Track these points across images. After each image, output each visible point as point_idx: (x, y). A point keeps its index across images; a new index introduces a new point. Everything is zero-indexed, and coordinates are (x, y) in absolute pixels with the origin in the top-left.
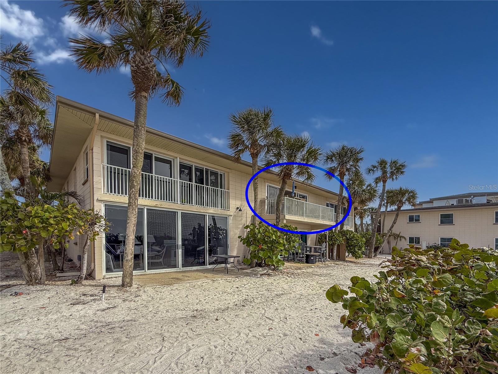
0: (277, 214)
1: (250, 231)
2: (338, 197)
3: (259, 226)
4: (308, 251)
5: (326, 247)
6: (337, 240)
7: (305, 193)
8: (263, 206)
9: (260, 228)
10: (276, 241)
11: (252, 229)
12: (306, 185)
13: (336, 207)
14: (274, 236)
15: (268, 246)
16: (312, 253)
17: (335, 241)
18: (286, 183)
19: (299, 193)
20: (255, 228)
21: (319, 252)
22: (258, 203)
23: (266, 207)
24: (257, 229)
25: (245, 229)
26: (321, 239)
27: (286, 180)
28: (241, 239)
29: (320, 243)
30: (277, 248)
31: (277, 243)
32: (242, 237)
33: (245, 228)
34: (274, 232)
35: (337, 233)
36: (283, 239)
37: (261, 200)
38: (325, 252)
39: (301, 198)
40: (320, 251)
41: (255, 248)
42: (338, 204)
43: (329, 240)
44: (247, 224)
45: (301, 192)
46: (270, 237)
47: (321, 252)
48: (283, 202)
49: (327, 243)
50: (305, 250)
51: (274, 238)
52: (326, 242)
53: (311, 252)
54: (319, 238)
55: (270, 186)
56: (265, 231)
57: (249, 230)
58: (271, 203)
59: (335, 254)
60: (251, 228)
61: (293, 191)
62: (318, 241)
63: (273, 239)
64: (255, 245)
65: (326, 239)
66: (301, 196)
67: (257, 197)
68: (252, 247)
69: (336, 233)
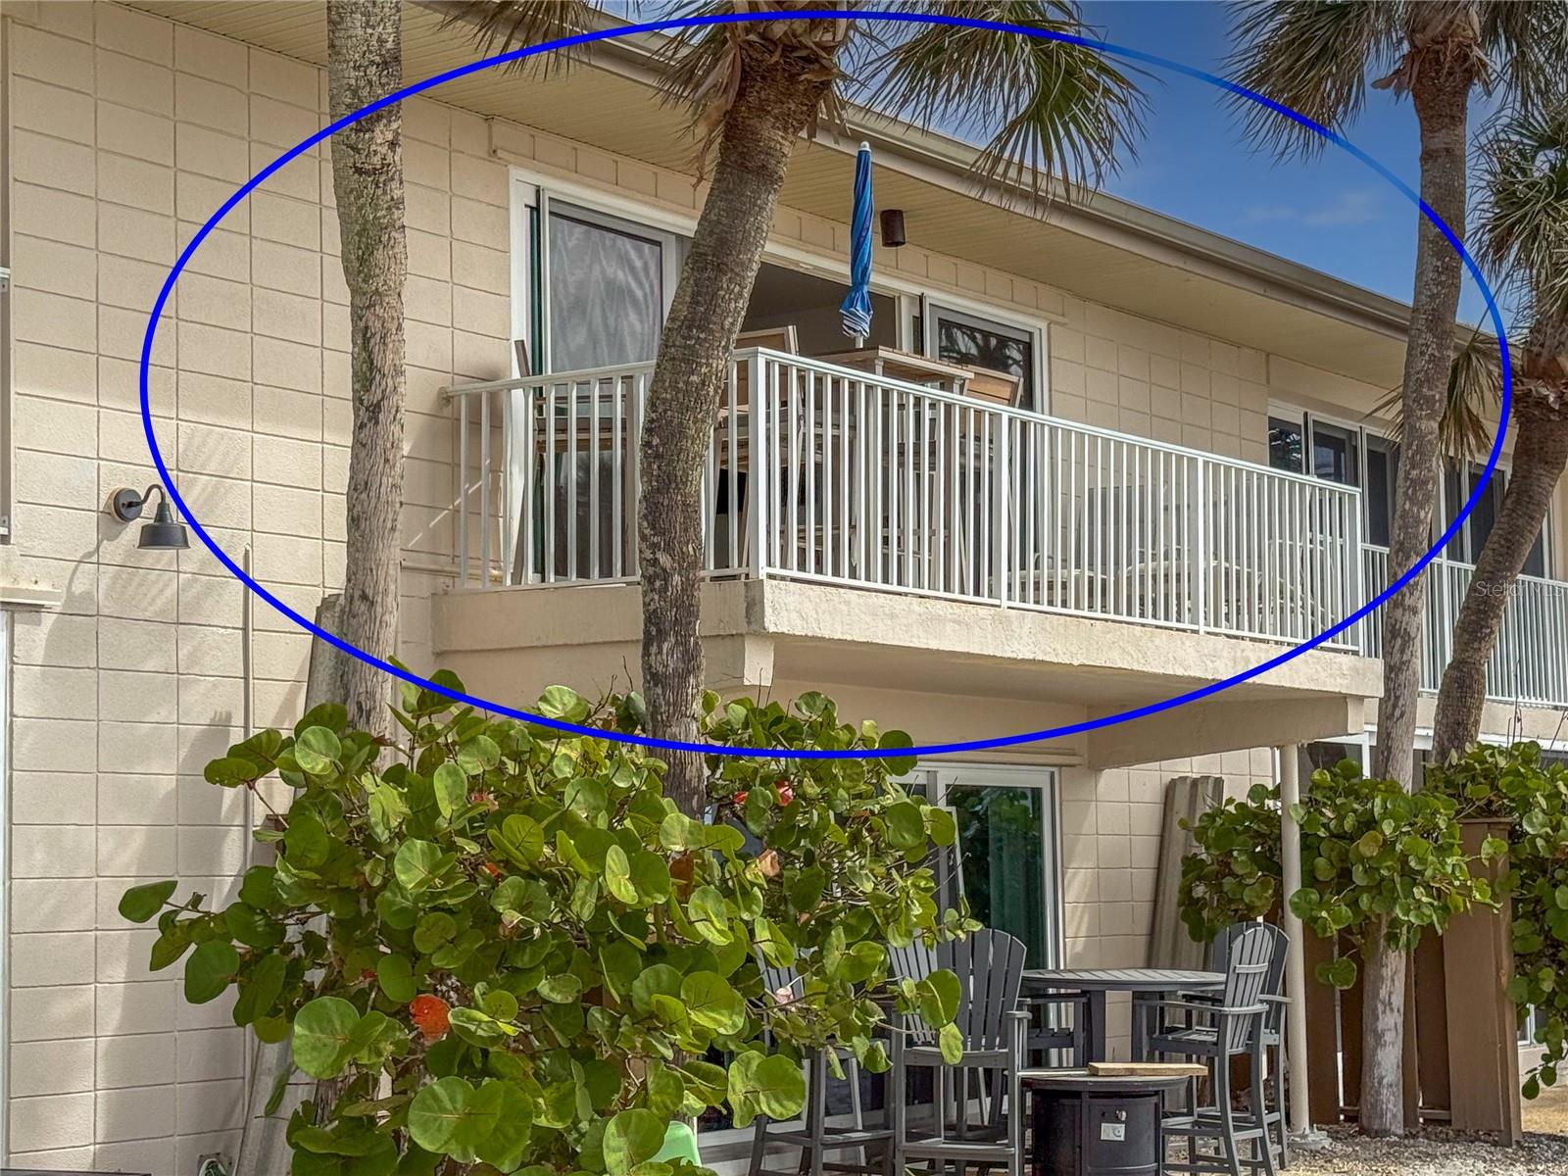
0: (655, 578)
1: (297, 806)
2: (1399, 346)
3: (418, 736)
4: (1065, 1039)
5: (1276, 978)
6: (1411, 877)
7: (1013, 303)
8: (475, 470)
9: (427, 767)
10: (643, 934)
11: (313, 795)
12: (1035, 199)
13: (1383, 464)
14: (616, 859)
15: (533, 1009)
16: (1115, 1067)
17: (1379, 888)
18: (766, 176)
19: (934, 296)
20: (367, 765)
21: (1190, 1052)
22: (407, 436)
23: (517, 483)
24: (396, 776)
25: (230, 794)
26: (1215, 880)
27: (771, 133)
28: (167, 923)
29: (1202, 932)
30: (652, 1021)
31: (655, 954)
32: (180, 898)
33: (217, 773)
34: (618, 804)
35: (1408, 787)
36: (733, 892)
37: (446, 399)
38: (1267, 1038)
39: (964, 359)
40: (1203, 1035)
41: (357, 1040)
42: (1407, 425)
43: (1310, 878)
44: (261, 723)
45: (956, 287)
46: (560, 884)
47: (1218, 1044)
48: (735, 409)
49: (1295, 925)
50: (1020, 1037)
51: (623, 889)
52: (1275, 918)
53: (1091, 1050)
54: (1191, 864)
55: (569, 215)
56: (491, 803)
57: (277, 794)
58: (584, 426)
59: (1388, 1060)
60: (315, 762)
61: (860, 272)
62: (1186, 891)
63: (606, 903)
64: (359, 999)
65: (1273, 867)
66: (970, 332)
67: (386, 360)
68: (322, 1022)
69: (1394, 789)
